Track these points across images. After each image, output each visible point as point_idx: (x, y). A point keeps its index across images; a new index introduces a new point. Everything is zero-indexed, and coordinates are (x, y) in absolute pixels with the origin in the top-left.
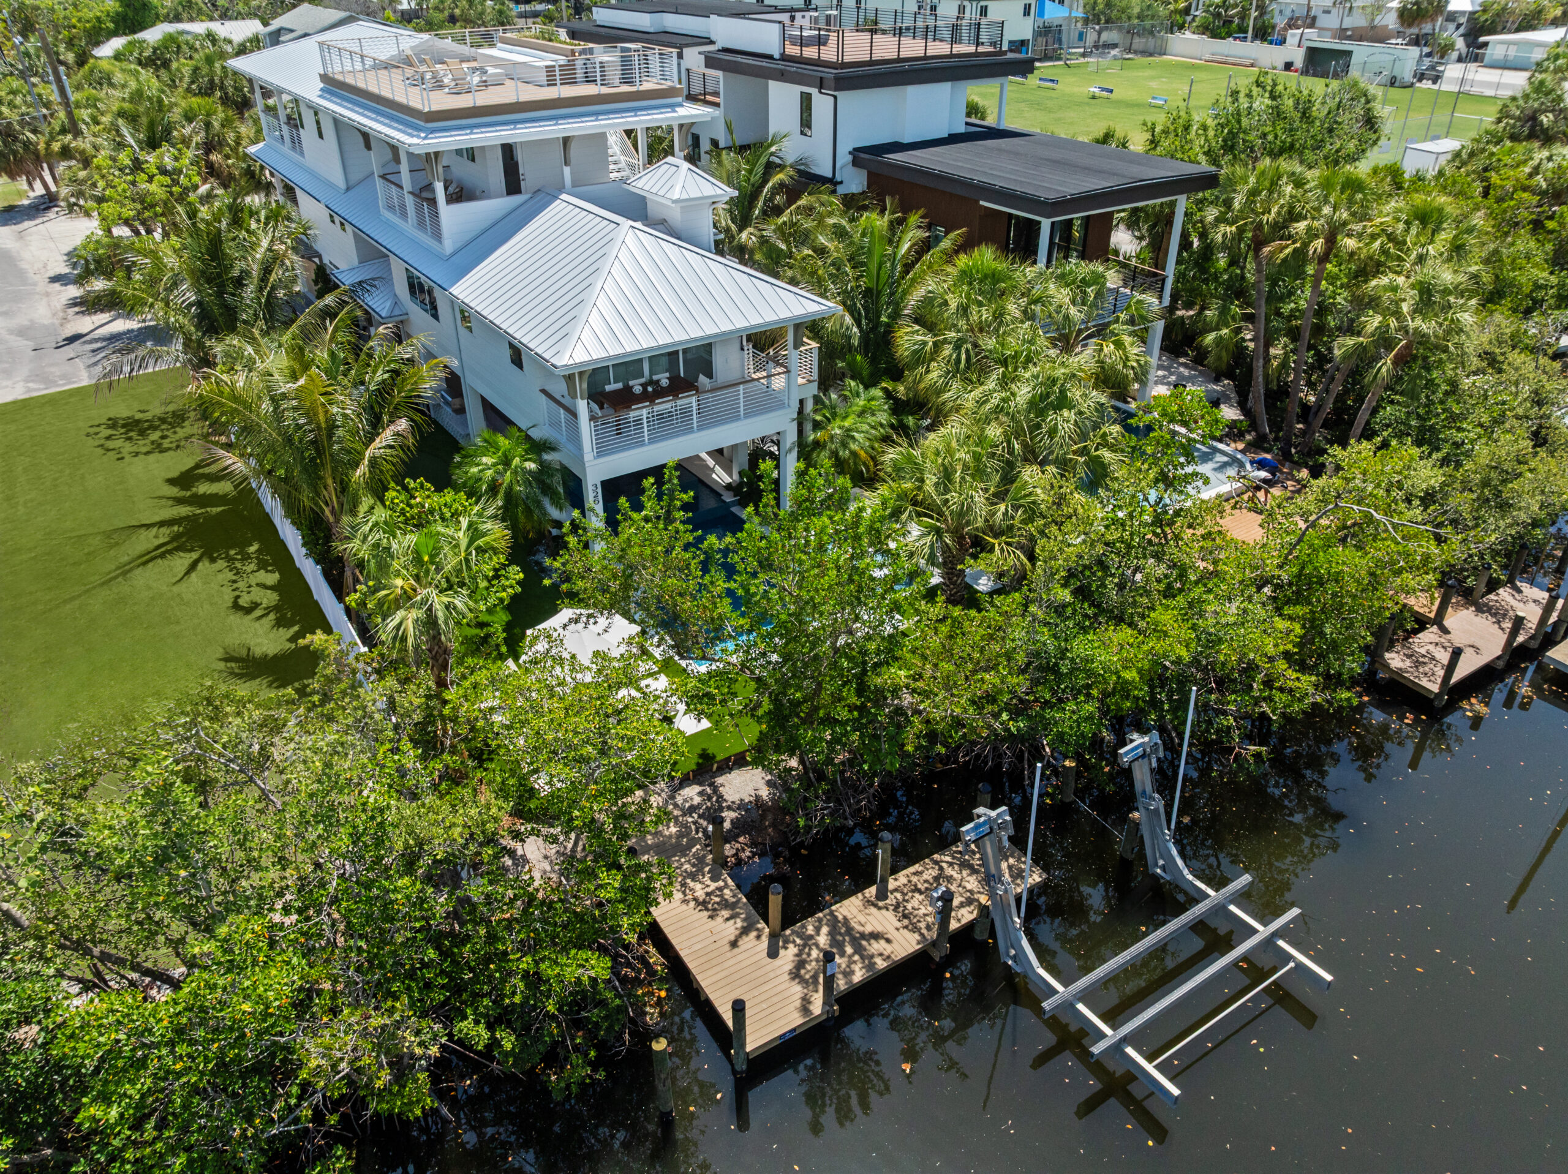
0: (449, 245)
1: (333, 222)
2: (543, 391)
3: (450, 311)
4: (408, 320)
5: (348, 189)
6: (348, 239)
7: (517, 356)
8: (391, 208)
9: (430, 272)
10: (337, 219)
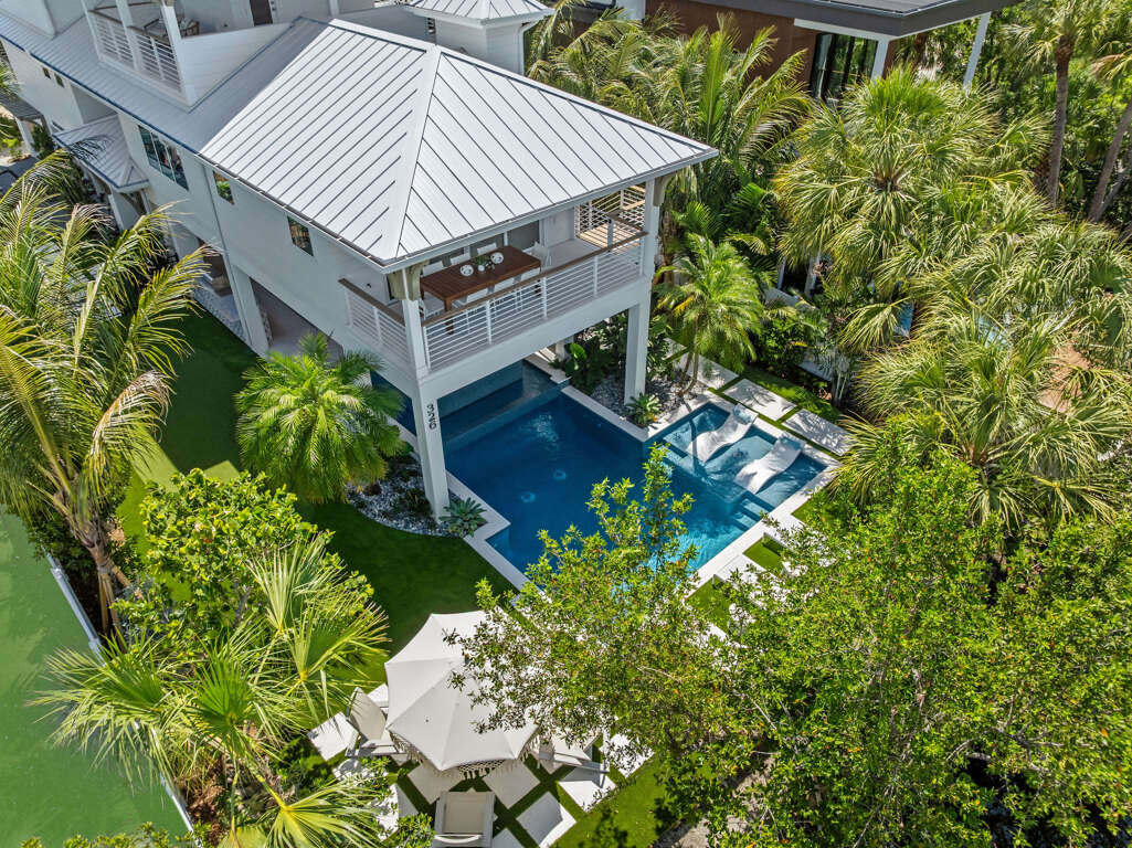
0: (190, 92)
1: (47, 75)
2: (344, 282)
3: (201, 175)
4: (149, 188)
5: (57, 34)
6: (67, 95)
7: (303, 235)
8: (110, 52)
9: (171, 128)
10: (52, 72)
